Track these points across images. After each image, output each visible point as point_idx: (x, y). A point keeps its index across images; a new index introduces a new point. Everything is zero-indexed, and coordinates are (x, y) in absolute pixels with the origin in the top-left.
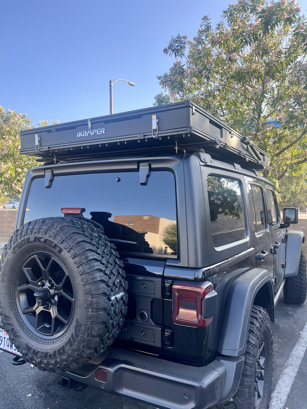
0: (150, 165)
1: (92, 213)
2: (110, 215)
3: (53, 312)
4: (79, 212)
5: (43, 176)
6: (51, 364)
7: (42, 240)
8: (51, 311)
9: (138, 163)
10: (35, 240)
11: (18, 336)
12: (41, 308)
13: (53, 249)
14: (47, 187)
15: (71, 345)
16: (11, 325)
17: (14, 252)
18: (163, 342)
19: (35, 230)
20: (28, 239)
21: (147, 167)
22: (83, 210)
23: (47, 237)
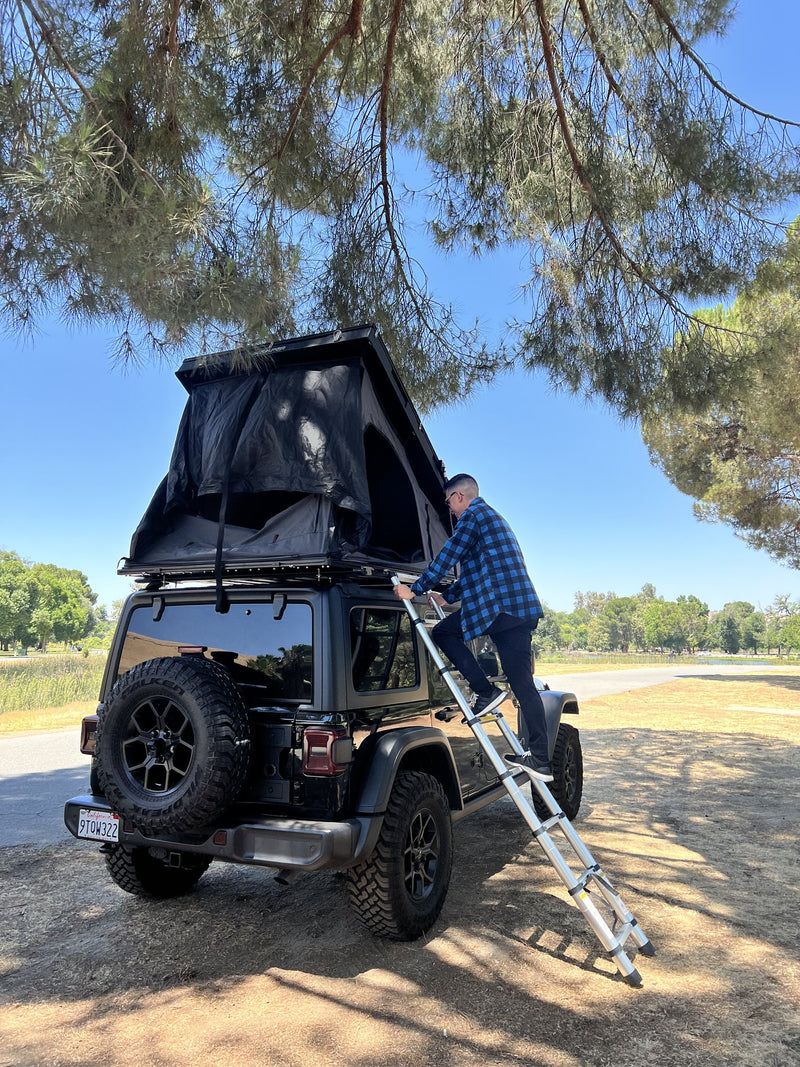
0: (285, 597)
1: (213, 654)
2: (236, 656)
3: (168, 766)
4: (199, 650)
5: (151, 605)
6: (165, 822)
7: (161, 682)
8: (165, 764)
9: (273, 593)
10: (151, 683)
11: (123, 797)
12: (153, 762)
13: (172, 691)
14: (155, 620)
15: (190, 794)
16: (114, 785)
17: (124, 697)
18: (291, 799)
19: (151, 671)
20: (144, 680)
21: (282, 599)
22: (205, 649)
23: (166, 678)
